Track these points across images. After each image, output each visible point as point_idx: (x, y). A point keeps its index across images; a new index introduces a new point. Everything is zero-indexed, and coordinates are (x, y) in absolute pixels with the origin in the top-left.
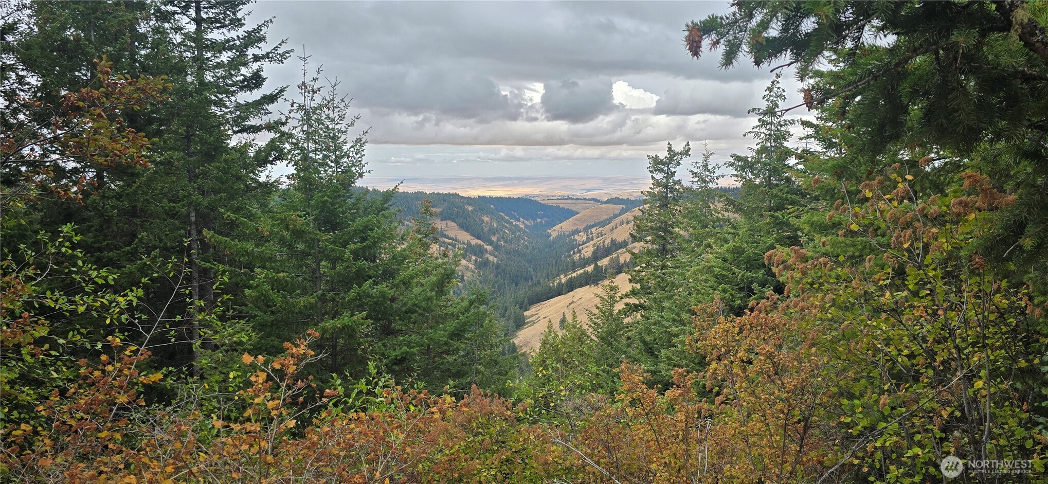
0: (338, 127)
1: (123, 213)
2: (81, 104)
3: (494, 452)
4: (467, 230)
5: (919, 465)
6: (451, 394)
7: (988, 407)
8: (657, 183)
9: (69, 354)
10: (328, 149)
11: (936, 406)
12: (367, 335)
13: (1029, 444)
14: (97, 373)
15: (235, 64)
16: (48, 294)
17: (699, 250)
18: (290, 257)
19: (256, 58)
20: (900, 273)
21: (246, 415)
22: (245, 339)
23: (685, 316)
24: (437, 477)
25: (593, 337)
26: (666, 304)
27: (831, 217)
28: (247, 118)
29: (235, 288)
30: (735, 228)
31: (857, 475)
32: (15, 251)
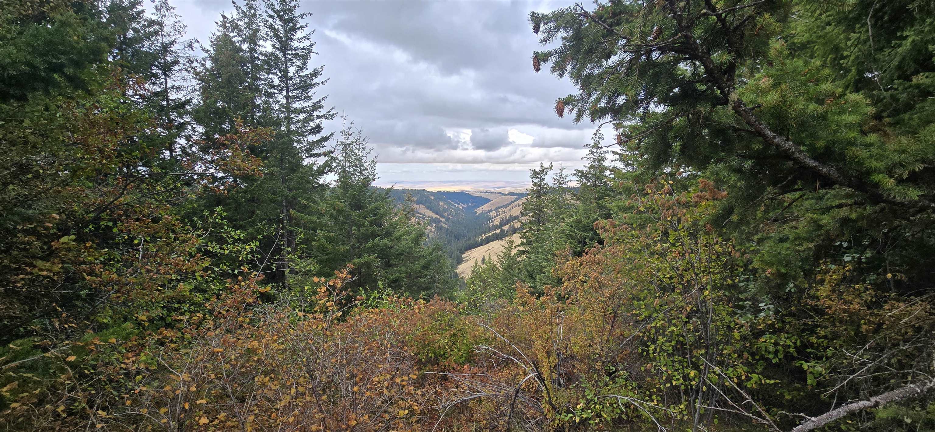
0: (362, 154)
1: (248, 200)
2: (227, 142)
3: (447, 330)
4: (431, 210)
5: (674, 336)
6: (424, 299)
7: (711, 305)
8: (535, 184)
9: (221, 276)
10: (356, 166)
11: (684, 304)
12: (377, 267)
13: (732, 324)
14: (236, 286)
15: (307, 120)
16: (209, 244)
17: (557, 221)
18: (336, 224)
19: (318, 117)
20: (666, 233)
21: (315, 309)
22: (313, 268)
23: (550, 257)
24: (416, 343)
25: (500, 268)
26: (540, 250)
27: (629, 203)
28: (313, 149)
29: (306, 241)
30: (576, 209)
31: (641, 341)
32: (191, 221)
